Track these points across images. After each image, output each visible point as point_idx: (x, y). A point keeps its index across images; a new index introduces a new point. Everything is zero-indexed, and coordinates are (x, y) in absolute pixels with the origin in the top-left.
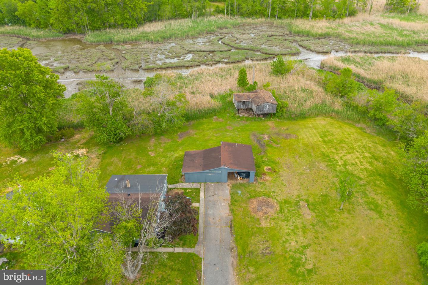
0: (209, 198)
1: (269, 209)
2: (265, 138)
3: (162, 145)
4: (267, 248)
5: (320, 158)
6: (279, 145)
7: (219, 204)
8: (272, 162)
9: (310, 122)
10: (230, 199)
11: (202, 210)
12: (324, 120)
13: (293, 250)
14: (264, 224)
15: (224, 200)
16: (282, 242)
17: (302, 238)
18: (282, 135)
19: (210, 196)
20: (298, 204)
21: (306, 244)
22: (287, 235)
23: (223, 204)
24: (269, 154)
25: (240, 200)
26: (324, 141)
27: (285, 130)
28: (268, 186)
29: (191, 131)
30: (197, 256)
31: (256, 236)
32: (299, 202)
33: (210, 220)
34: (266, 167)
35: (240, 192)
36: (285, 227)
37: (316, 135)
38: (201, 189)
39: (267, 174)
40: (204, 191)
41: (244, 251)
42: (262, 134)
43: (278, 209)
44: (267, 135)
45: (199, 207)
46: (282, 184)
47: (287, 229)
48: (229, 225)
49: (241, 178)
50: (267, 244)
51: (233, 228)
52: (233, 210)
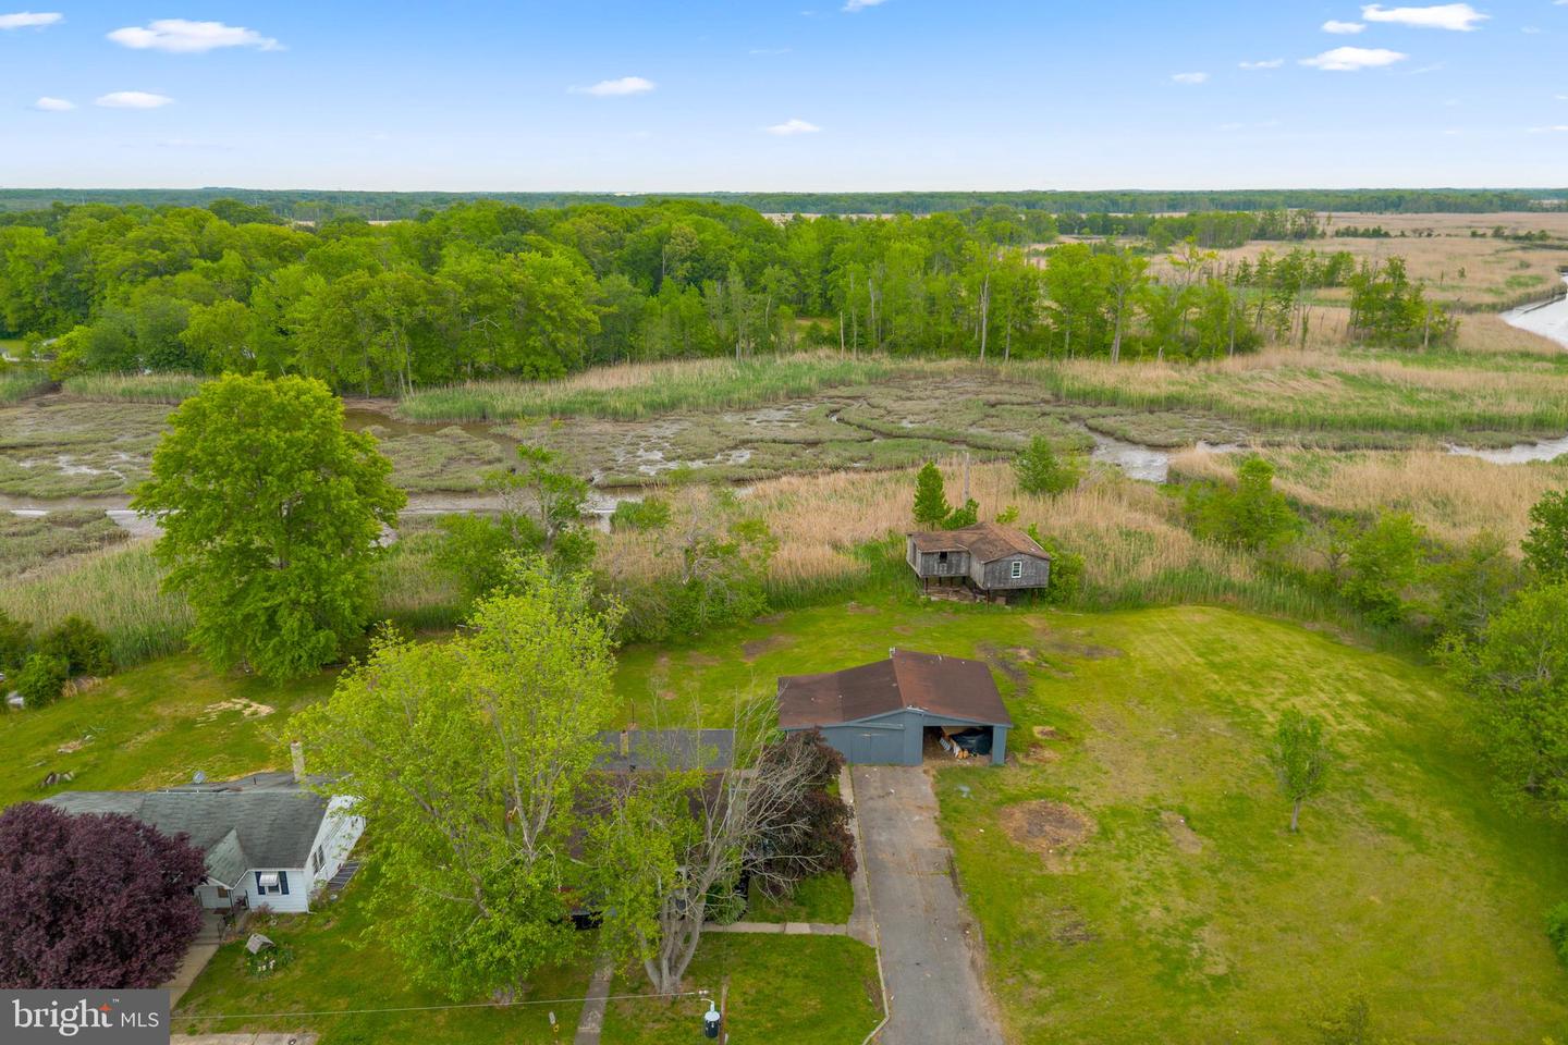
0: (871, 803)
1: (1064, 832)
2: (1022, 658)
3: (695, 673)
4: (1076, 925)
5: (1206, 706)
6: (1071, 674)
7: (906, 819)
8: (1057, 715)
9: (1157, 619)
10: (937, 806)
12: (1204, 612)
13: (1160, 930)
14: (1055, 867)
15: (920, 807)
16: (1120, 910)
17: (1182, 901)
18: (1077, 649)
19: (872, 798)
20: (1157, 818)
21: (1196, 916)
22: (1136, 894)
23: (917, 818)
24: (1041, 698)
25: (971, 808)
26: (1212, 665)
27: (1083, 636)
28: (1054, 774)
29: (781, 638)
30: (858, 943)
31: (1034, 897)
32: (1158, 814)
33: (885, 856)
34: (1036, 730)
35: (966, 789)
36: (1126, 875)
37: (1182, 650)
39: (1043, 744)
41: (1005, 932)
42: (1012, 646)
43: (1095, 829)
44: (1025, 648)
46: (1098, 769)
47: (1131, 878)
48: (948, 871)
49: (966, 752)
50: (1074, 917)
51: (959, 879)
52: (951, 832)
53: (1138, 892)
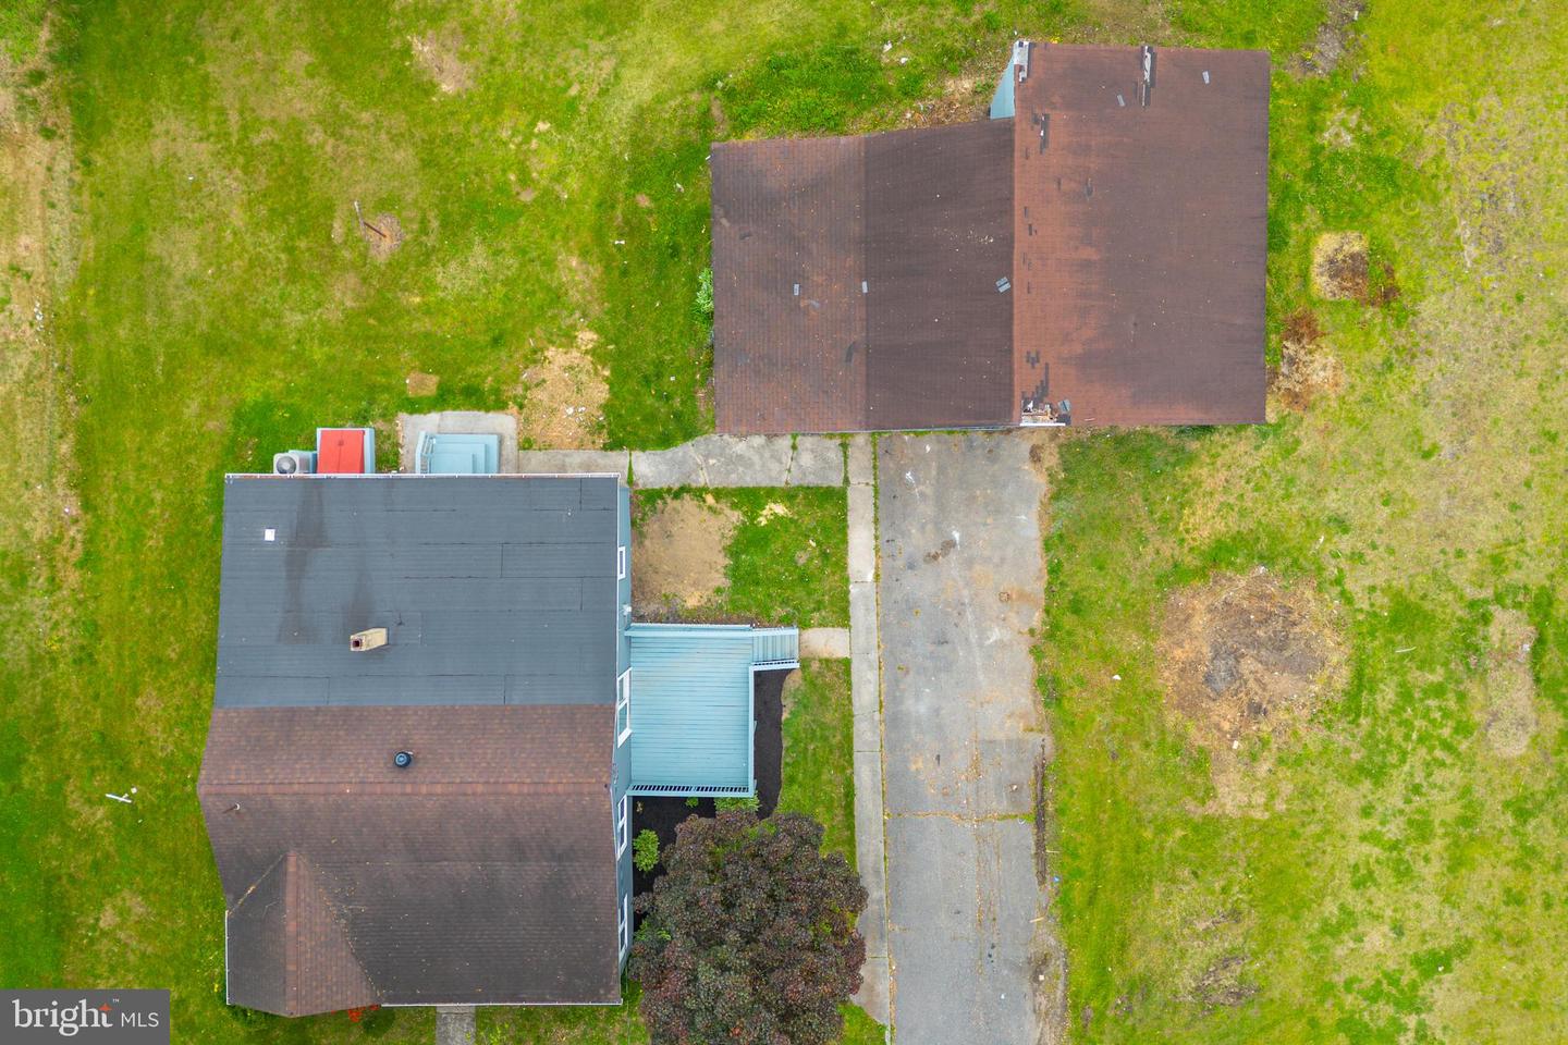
0: (910, 583)
7: (974, 638)
10: (1040, 589)
11: (866, 689)
14: (1233, 795)
15: (1006, 598)
16: (1316, 925)
17: (1431, 903)
19: (911, 565)
20: (1479, 633)
21: (1446, 942)
22: (1356, 885)
23: (996, 634)
25: (1109, 596)
28: (1313, 461)
31: (1173, 880)
32: (1487, 619)
33: (920, 765)
34: (1324, 245)
36: (1356, 825)
38: (850, 493)
39: (1321, 318)
40: (870, 515)
43: (1343, 675)
45: (846, 664)
46: (1415, 436)
47: (1363, 838)
48: (1031, 806)
50: (1232, 938)
51: (1050, 828)
52: (1055, 681)
53: (1363, 880)
